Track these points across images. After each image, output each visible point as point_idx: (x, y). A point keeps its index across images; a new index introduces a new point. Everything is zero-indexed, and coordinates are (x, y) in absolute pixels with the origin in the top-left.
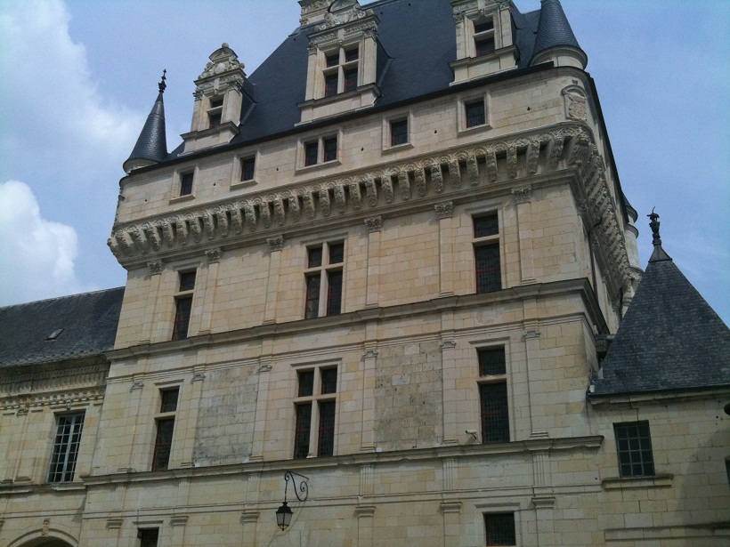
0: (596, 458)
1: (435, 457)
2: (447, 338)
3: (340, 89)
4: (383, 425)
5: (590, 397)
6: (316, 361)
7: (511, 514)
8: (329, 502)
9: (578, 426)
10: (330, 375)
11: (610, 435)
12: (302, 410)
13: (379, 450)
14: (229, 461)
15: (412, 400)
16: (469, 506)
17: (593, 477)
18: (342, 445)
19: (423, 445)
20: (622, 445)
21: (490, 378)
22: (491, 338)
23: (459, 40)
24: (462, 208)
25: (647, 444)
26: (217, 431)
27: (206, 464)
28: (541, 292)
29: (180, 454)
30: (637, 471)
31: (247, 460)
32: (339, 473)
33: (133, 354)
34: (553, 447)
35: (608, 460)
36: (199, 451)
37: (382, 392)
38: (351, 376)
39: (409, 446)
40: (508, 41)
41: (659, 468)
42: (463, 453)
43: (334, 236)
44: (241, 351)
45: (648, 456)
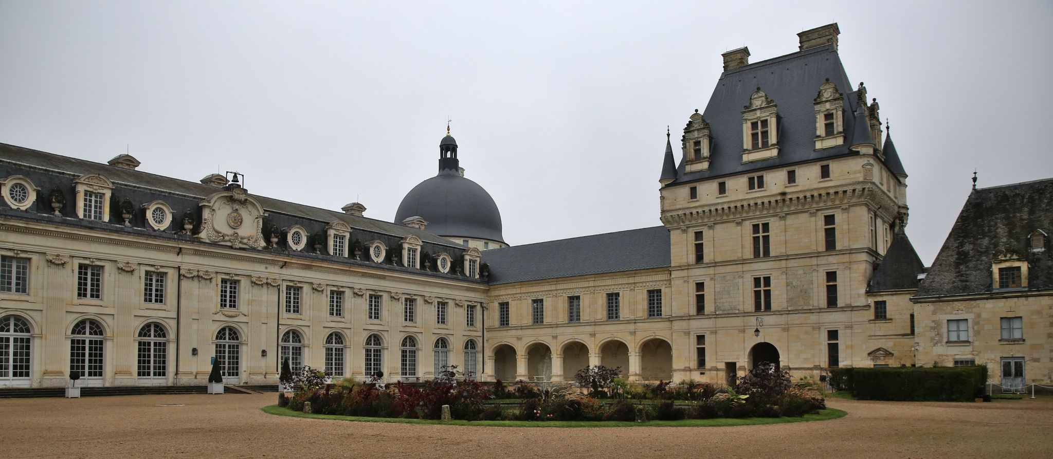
0: (868, 312)
1: (810, 311)
2: (815, 267)
3: (760, 146)
4: (789, 300)
5: (867, 292)
6: (762, 275)
7: (837, 331)
8: (771, 326)
9: (862, 301)
10: (767, 280)
11: (873, 305)
12: (757, 294)
13: (789, 309)
14: (730, 312)
15: (801, 291)
16: (823, 328)
17: (866, 319)
18: (774, 306)
19: (806, 308)
20: (876, 309)
21: (831, 284)
22: (831, 269)
23: (818, 125)
24: (820, 213)
25: (885, 308)
26: (723, 300)
27: (721, 312)
28: (851, 251)
29: (709, 307)
30: (881, 316)
31: (737, 312)
32: (774, 316)
33: (680, 268)
34: (851, 308)
35: (871, 314)
36: (717, 308)
37: (789, 288)
38: (776, 281)
39: (800, 308)
40: (841, 129)
41: (888, 316)
42: (820, 310)
43: (764, 221)
44: (729, 269)
45: (885, 312)
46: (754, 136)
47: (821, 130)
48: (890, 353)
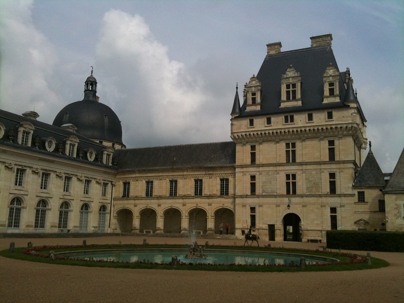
0: (353, 198)
1: (320, 196)
2: (322, 170)
3: (291, 99)
4: (308, 188)
5: (353, 186)
6: (291, 173)
7: (336, 208)
8: (296, 204)
9: (350, 192)
10: (294, 176)
11: (357, 194)
12: (288, 184)
13: (307, 194)
14: (272, 194)
15: (314, 183)
16: (327, 206)
17: (353, 202)
18: (298, 192)
19: (317, 193)
20: (359, 195)
21: (332, 180)
22: (332, 171)
24: (326, 138)
25: (364, 195)
26: (267, 187)
27: (265, 194)
28: (344, 162)
29: (258, 191)
30: (361, 200)
31: (275, 194)
32: (298, 198)
33: (242, 166)
34: (345, 195)
35: (356, 199)
36: (264, 191)
37: (307, 181)
38: (299, 177)
39: (314, 194)
41: (366, 200)
42: (326, 196)
43: (293, 141)
44: (271, 168)
45: (364, 198)
46: (288, 93)
47: (327, 92)
48: (368, 222)
